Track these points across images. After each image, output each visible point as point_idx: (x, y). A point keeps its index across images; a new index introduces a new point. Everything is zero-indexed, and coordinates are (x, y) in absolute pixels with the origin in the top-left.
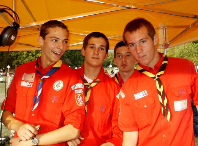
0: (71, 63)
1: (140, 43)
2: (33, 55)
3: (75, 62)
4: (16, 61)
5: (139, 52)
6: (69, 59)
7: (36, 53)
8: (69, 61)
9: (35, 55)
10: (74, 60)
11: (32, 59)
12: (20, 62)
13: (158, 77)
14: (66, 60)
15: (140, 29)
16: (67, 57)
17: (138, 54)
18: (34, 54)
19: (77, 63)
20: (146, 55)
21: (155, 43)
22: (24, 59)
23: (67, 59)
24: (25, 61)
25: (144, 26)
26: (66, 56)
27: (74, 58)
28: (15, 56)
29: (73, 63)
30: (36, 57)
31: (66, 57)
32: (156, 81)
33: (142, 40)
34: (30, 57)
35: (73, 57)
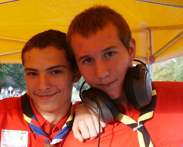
0: (14, 84)
3: (21, 82)
6: (12, 77)
8: (12, 80)
10: (18, 79)
13: (142, 125)
14: (7, 78)
16: (8, 75)
19: (23, 84)
23: (9, 77)
26: (7, 72)
27: (19, 76)
29: (18, 83)
31: (6, 74)
32: (138, 131)
35: (17, 74)
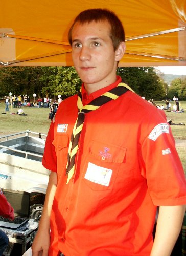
1: (91, 45)
2: (68, 81)
4: (46, 88)
5: (83, 58)
7: (72, 78)
9: (71, 81)
11: (66, 85)
12: (51, 89)
15: (98, 22)
17: (82, 61)
18: (70, 79)
20: (95, 67)
21: (117, 57)
22: (57, 86)
24: (57, 88)
25: (107, 20)
28: (44, 81)
30: (72, 83)
33: (95, 39)
34: (64, 83)
